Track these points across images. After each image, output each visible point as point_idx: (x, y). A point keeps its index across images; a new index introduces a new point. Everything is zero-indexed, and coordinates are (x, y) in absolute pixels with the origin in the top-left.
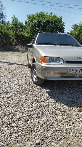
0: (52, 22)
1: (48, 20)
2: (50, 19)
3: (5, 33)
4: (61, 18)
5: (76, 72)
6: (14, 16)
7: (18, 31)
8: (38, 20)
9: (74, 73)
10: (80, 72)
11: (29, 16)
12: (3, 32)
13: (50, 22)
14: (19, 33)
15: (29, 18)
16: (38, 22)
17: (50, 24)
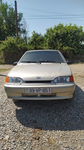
0: (71, 32)
1: (67, 31)
2: (69, 30)
3: (24, 48)
4: (81, 27)
5: (33, 91)
6: (34, 31)
7: (37, 45)
8: (56, 33)
9: (32, 92)
10: (37, 92)
11: (48, 30)
12: (22, 47)
13: (69, 33)
14: (37, 47)
15: (48, 31)
16: (56, 34)
17: (69, 35)
